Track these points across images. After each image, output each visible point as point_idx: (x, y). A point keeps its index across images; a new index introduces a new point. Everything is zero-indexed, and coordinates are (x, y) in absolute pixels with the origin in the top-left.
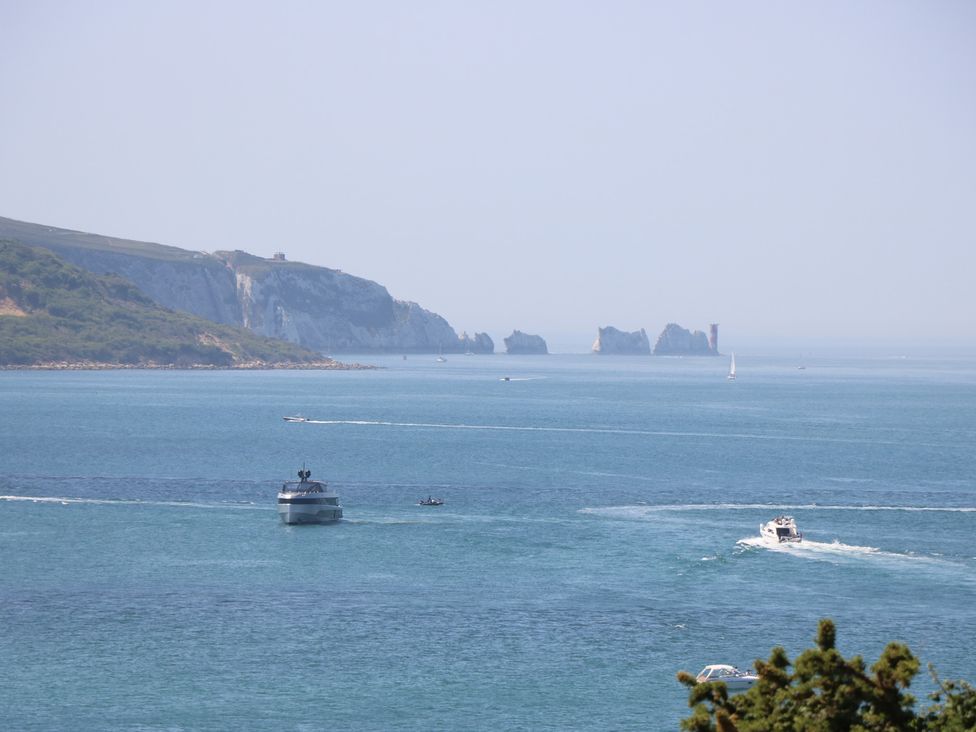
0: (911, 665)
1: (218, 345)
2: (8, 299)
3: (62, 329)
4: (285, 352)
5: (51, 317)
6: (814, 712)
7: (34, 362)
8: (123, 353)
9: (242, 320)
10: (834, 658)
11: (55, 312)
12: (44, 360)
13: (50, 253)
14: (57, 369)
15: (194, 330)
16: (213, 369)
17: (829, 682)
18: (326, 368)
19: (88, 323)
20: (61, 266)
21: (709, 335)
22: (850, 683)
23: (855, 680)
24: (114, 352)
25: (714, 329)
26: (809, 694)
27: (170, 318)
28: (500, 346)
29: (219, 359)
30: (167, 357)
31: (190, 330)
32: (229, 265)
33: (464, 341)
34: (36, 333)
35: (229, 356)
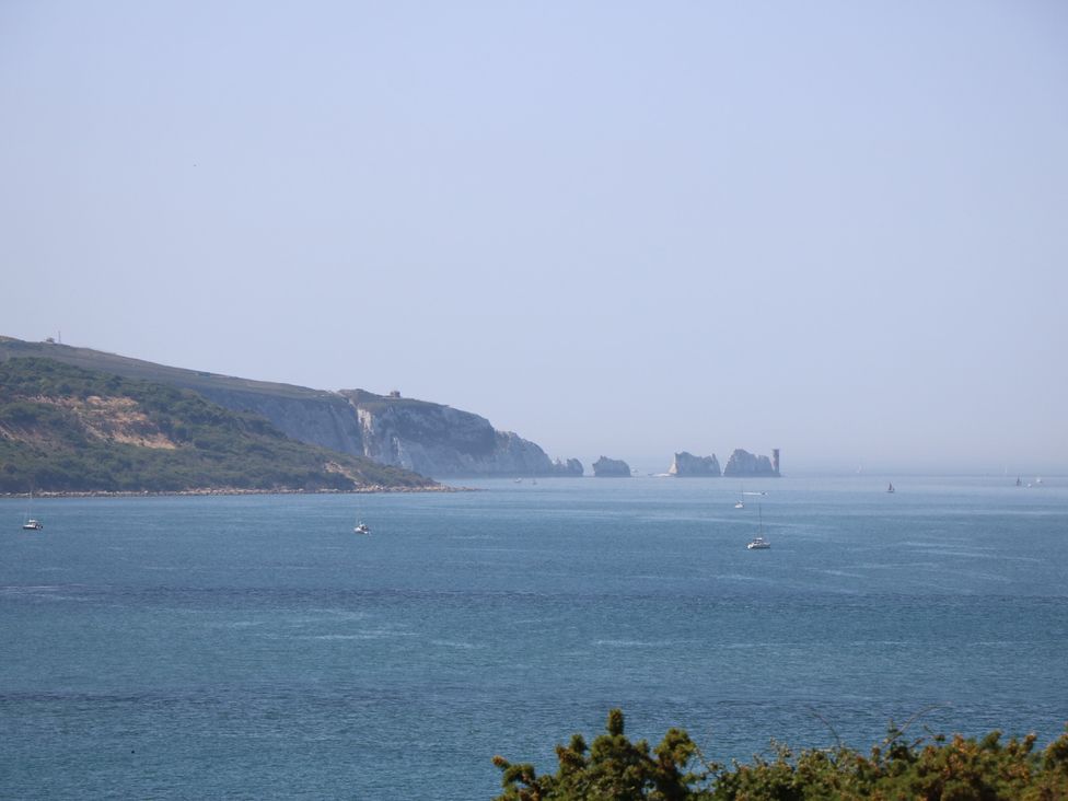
0: (688, 748)
1: (341, 472)
2: (159, 434)
3: (205, 459)
4: (400, 477)
5: (197, 450)
6: (603, 790)
7: (182, 489)
8: (259, 480)
9: (363, 450)
10: (623, 742)
11: (199, 445)
12: (192, 487)
13: (197, 394)
14: (202, 495)
15: (321, 460)
16: (337, 492)
17: (618, 764)
18: (436, 491)
19: (229, 454)
20: (205, 405)
21: (772, 459)
22: (636, 764)
23: (641, 761)
24: (253, 479)
25: (776, 453)
26: (601, 773)
27: (299, 448)
28: (589, 470)
29: (342, 484)
30: (297, 483)
31: (317, 460)
32: (351, 402)
33: (557, 466)
34: (184, 464)
35: (352, 482)
